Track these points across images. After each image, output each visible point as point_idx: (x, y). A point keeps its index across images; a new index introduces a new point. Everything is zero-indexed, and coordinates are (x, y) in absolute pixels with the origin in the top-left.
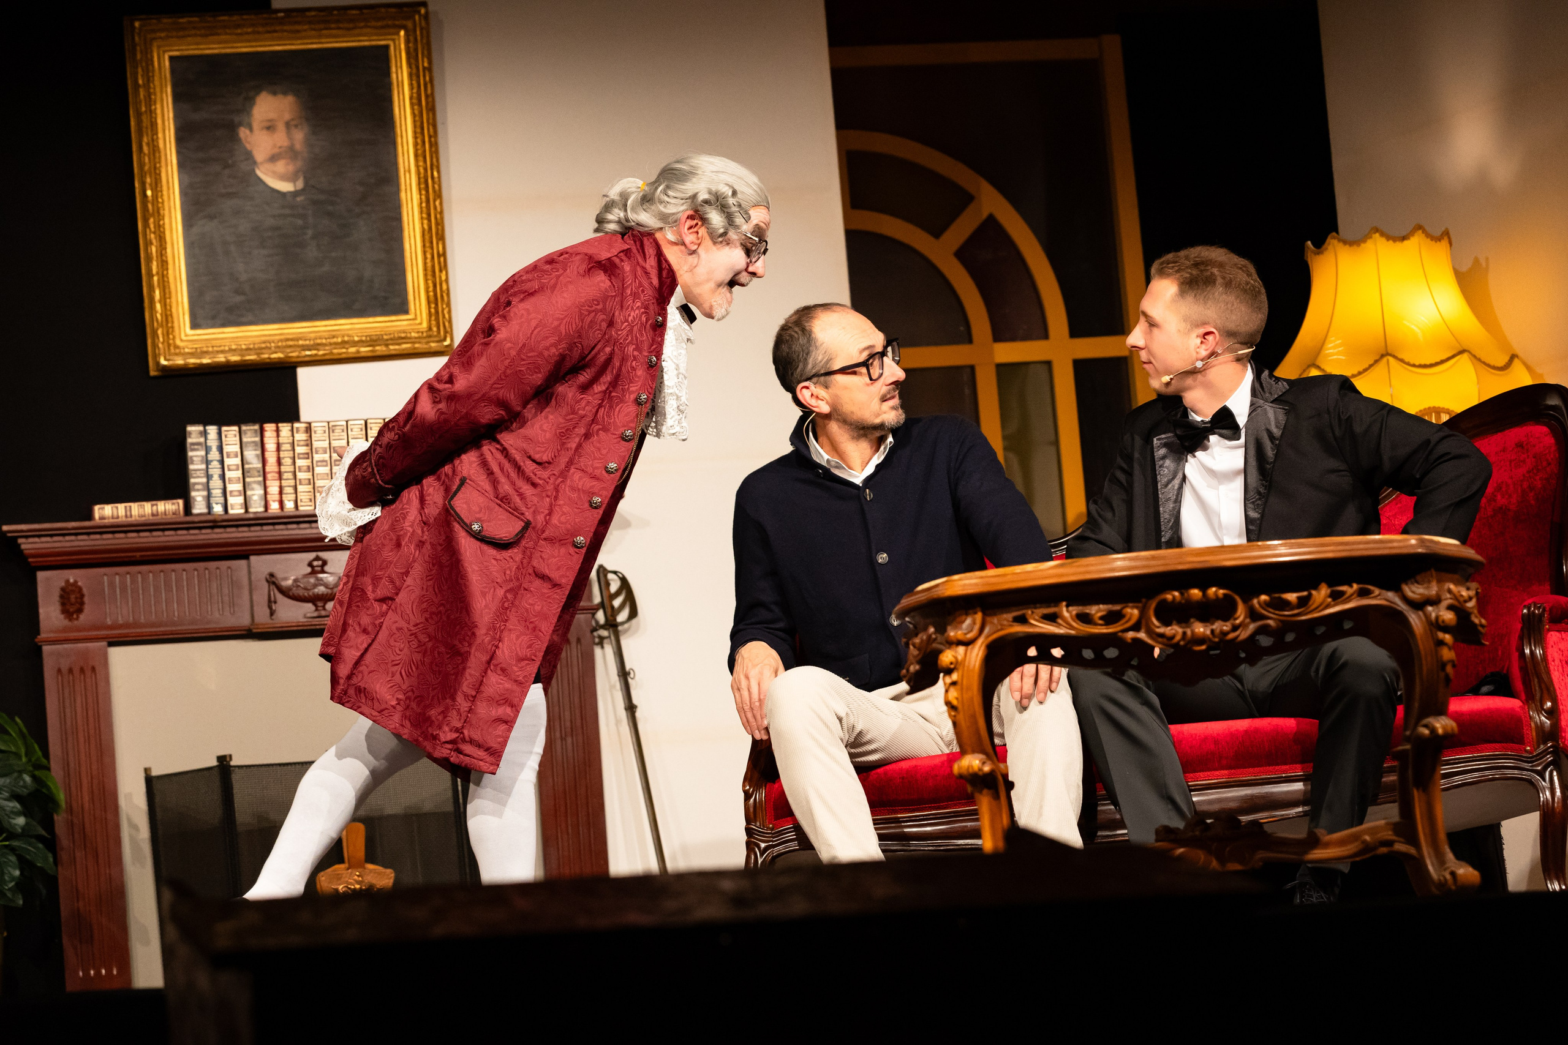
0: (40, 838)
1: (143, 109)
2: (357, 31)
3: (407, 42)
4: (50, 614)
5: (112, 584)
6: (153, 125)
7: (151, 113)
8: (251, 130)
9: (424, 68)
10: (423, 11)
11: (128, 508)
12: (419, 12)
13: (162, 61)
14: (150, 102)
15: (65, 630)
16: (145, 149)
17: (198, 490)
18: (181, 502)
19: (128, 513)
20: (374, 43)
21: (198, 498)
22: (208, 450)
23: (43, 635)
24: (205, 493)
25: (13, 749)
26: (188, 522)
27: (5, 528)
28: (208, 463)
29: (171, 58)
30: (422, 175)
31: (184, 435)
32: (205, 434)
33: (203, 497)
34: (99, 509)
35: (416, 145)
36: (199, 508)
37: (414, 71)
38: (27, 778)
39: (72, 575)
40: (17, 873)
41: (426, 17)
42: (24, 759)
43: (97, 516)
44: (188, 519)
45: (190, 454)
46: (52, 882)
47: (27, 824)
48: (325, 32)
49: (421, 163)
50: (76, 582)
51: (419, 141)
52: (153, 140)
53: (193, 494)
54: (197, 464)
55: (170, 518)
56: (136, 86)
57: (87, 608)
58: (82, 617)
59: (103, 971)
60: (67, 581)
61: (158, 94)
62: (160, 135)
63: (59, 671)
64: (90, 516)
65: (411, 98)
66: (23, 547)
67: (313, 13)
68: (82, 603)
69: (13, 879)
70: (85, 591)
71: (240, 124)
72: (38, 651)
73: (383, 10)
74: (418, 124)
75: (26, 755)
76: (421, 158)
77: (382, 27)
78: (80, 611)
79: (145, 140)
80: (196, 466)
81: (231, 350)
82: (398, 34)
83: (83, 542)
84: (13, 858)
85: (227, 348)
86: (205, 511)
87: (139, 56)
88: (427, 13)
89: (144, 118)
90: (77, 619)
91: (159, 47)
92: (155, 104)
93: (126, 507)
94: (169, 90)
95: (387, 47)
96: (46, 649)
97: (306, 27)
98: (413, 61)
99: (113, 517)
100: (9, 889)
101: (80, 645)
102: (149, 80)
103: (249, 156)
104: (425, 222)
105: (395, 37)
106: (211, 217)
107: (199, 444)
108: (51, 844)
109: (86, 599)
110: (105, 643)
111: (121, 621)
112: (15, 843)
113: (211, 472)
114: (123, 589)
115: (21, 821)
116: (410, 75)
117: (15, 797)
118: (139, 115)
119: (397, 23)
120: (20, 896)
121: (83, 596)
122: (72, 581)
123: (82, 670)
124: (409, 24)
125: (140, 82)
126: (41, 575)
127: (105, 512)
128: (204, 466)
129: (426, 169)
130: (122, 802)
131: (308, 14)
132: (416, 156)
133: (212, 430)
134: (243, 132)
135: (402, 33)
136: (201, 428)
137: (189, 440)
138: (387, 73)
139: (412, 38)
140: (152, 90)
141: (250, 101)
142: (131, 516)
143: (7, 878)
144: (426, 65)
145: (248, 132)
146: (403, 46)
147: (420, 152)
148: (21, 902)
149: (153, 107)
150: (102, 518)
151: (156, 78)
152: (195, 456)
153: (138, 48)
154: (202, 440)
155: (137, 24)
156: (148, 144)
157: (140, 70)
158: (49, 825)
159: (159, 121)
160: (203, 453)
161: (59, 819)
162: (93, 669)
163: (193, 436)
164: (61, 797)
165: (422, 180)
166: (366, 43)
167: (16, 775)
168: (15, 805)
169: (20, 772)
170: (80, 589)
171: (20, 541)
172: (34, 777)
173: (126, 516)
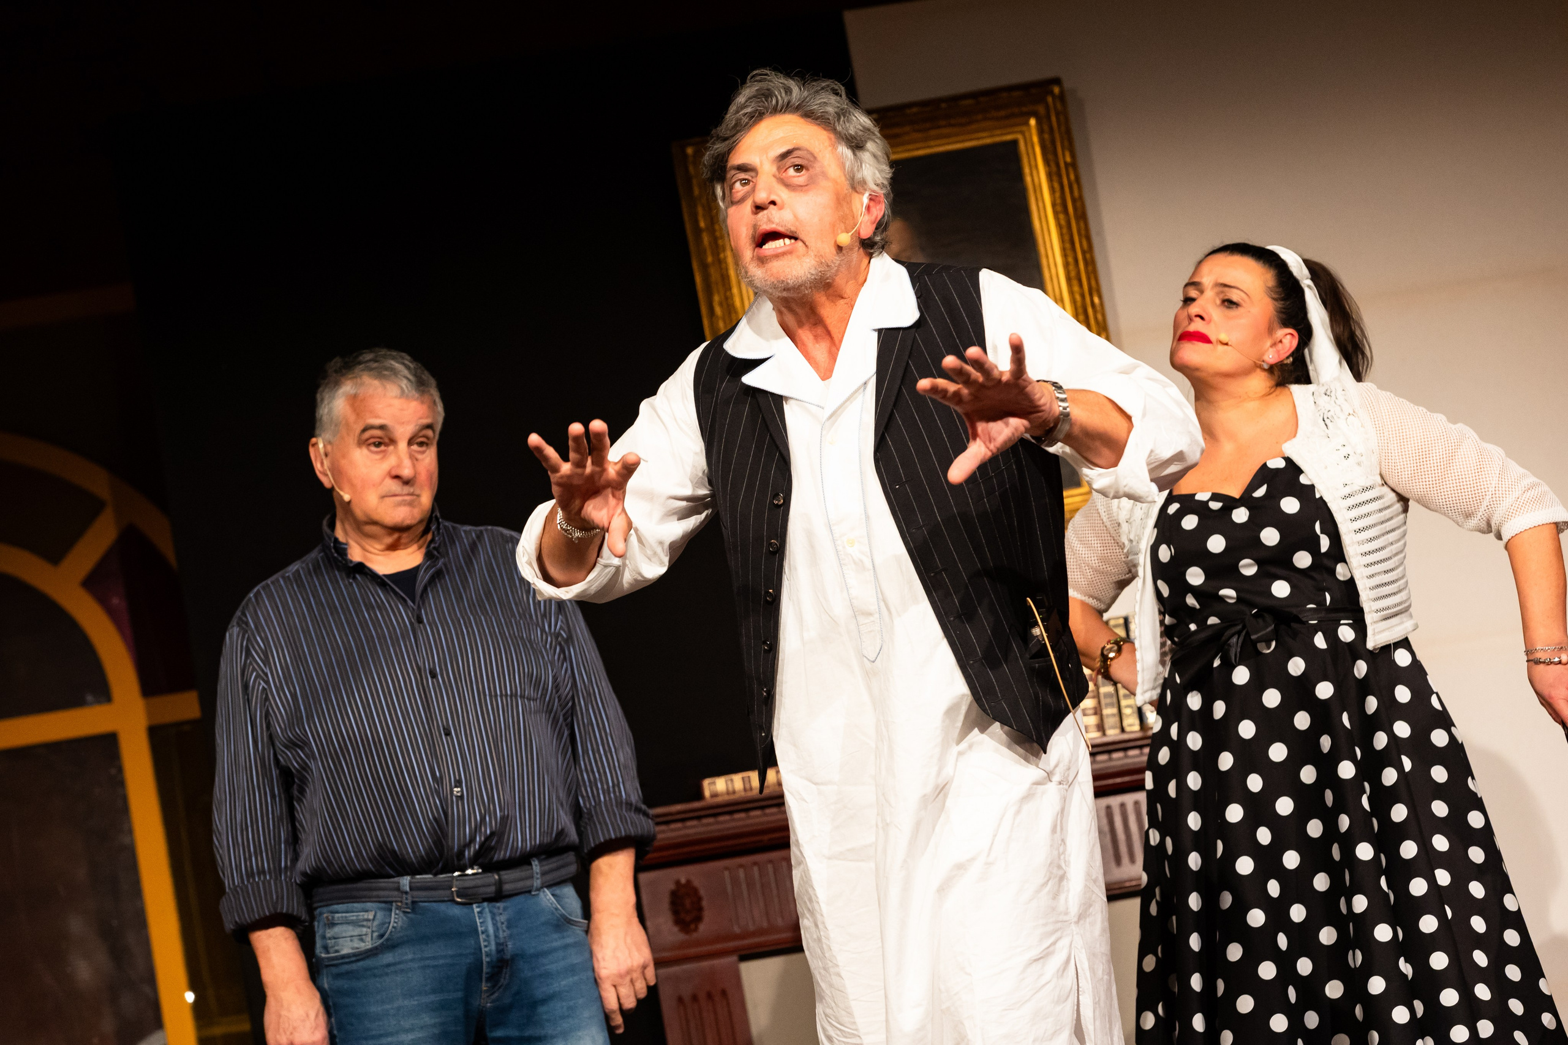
2: (975, 126)
3: (1041, 132)
4: (660, 926)
5: (735, 881)
9: (1066, 164)
10: (1057, 90)
11: (746, 780)
12: (1052, 93)
15: (682, 945)
16: (718, 310)
20: (996, 140)
34: (710, 784)
35: (1067, 265)
37: (1054, 170)
39: (682, 874)
41: (1062, 97)
43: (707, 793)
49: (1076, 289)
50: (689, 882)
52: (727, 298)
56: (698, 232)
57: (707, 915)
58: (702, 927)
60: (678, 883)
62: (735, 291)
63: (680, 1000)
64: (699, 795)
65: (1053, 204)
68: (700, 909)
70: (702, 892)
73: (1004, 95)
74: (1067, 237)
76: (1075, 282)
77: (1004, 118)
78: (698, 919)
79: (716, 298)
82: (1028, 124)
83: (693, 829)
87: (696, 191)
88: (1062, 92)
89: (712, 271)
90: (696, 929)
92: (724, 250)
93: (743, 778)
95: (1014, 143)
98: (1051, 157)
99: (728, 793)
101: (705, 964)
105: (1024, 128)
109: (704, 903)
110: (734, 957)
111: (751, 928)
114: (750, 885)
116: (1050, 176)
118: (704, 267)
119: (1024, 109)
121: (700, 899)
122: (683, 881)
123: (709, 996)
124: (1041, 109)
125: (702, 224)
126: (643, 878)
127: (717, 786)
132: (1068, 279)
135: (1033, 122)
138: (1020, 177)
139: (1046, 127)
142: (751, 789)
144: (1068, 159)
146: (1035, 139)
149: (722, 256)
150: (714, 795)
153: (695, 181)
155: (690, 151)
156: (721, 304)
157: (700, 210)
162: (724, 993)
165: (1080, 310)
166: (986, 141)
170: (695, 891)
173: (745, 790)
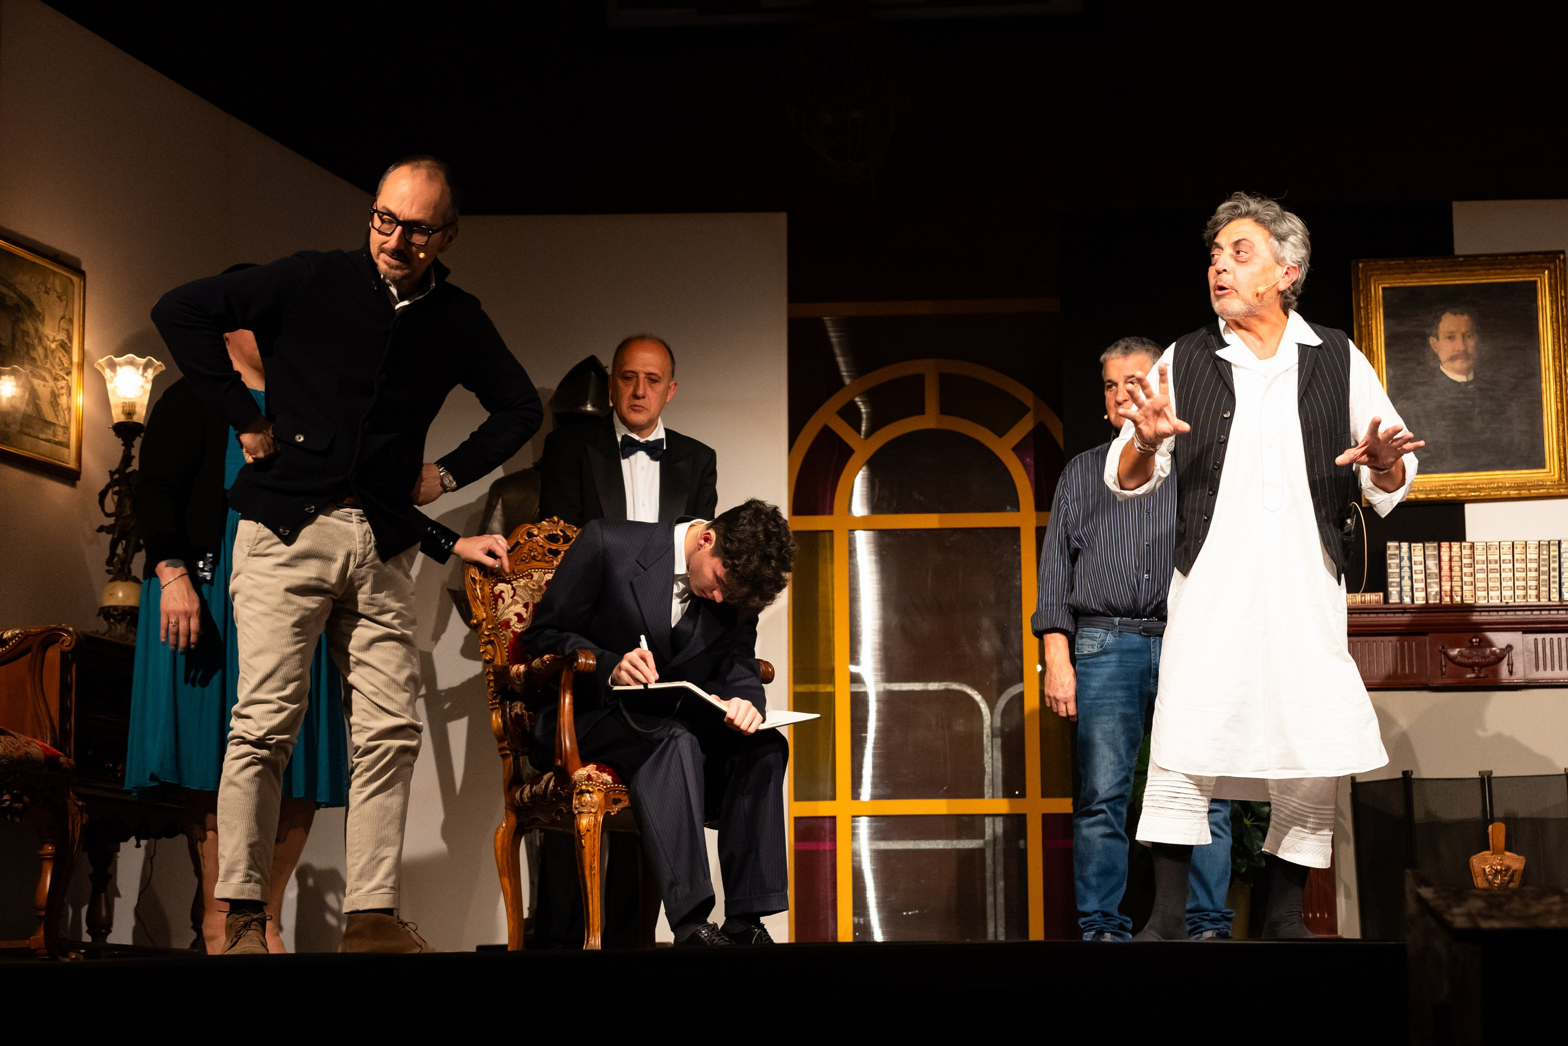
1: (1363, 324)
2: (1516, 271)
3: (1550, 278)
6: (1370, 334)
7: (1369, 326)
8: (1438, 339)
9: (1561, 297)
10: (1562, 257)
12: (1559, 258)
13: (1377, 291)
14: (1368, 319)
17: (1393, 587)
18: (1381, 594)
20: (1526, 279)
21: (1394, 591)
22: (1401, 559)
24: (1399, 589)
26: (1386, 608)
28: (1401, 568)
29: (1383, 289)
30: (1558, 372)
31: (1385, 549)
32: (1400, 548)
33: (1397, 591)
35: (1554, 350)
36: (1394, 599)
37: (1554, 298)
41: (1564, 261)
44: (1387, 606)
45: (1389, 561)
48: (1492, 271)
49: (1557, 364)
51: (1556, 348)
52: (1369, 345)
53: (1390, 589)
55: (1374, 605)
56: (1359, 308)
59: (1318, 915)
61: (1374, 313)
62: (1374, 342)
65: (1551, 318)
67: (1484, 258)
71: (1430, 335)
73: (1533, 256)
74: (1556, 336)
76: (1557, 360)
77: (1532, 268)
80: (1392, 570)
81: (1419, 491)
82: (1544, 273)
85: (1416, 489)
86: (1398, 601)
87: (1361, 287)
88: (1564, 258)
89: (1363, 330)
91: (1375, 281)
92: (1371, 320)
94: (1381, 311)
95: (1535, 282)
97: (1479, 267)
98: (1553, 292)
102: (1368, 304)
103: (1436, 356)
104: (1559, 404)
105: (1542, 275)
106: (1408, 399)
107: (1395, 555)
113: (1403, 574)
116: (1551, 302)
118: (1360, 327)
119: (1543, 265)
120: (1264, 860)
124: (1552, 266)
125: (1362, 305)
128: (1398, 570)
129: (1560, 368)
131: (1480, 259)
132: (1554, 358)
133: (1405, 546)
134: (1432, 340)
135: (1546, 272)
136: (1397, 544)
137: (1389, 552)
138: (1536, 301)
139: (1553, 276)
140: (1369, 311)
141: (1438, 319)
143: (1255, 847)
144: (1563, 294)
145: (1435, 340)
146: (1547, 281)
147: (1557, 355)
148: (1264, 864)
149: (1370, 322)
151: (1373, 302)
152: (1392, 562)
153: (1361, 282)
154: (1398, 552)
155: (1360, 265)
157: (1362, 297)
159: (1374, 332)
160: (1398, 561)
163: (1391, 549)
165: (1558, 375)
166: (1521, 279)
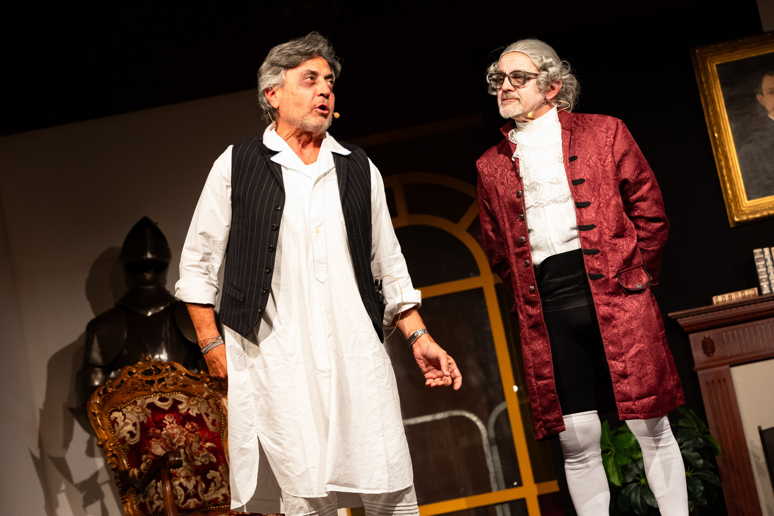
0: (711, 469)
1: (707, 93)
4: (698, 355)
5: (727, 336)
6: (713, 101)
7: (711, 94)
8: (763, 95)
11: (730, 296)
13: (713, 68)
14: (709, 89)
15: (708, 362)
16: (711, 113)
17: (764, 282)
18: (756, 289)
19: (730, 299)
21: (764, 285)
22: (766, 261)
23: (697, 366)
24: (768, 283)
25: (690, 426)
26: (761, 298)
27: (670, 315)
28: (767, 267)
29: (717, 66)
31: (752, 255)
32: (763, 253)
33: (767, 285)
34: (716, 299)
36: (766, 291)
38: (701, 440)
39: (707, 334)
40: (702, 488)
42: (697, 430)
43: (715, 302)
44: (761, 297)
45: (757, 264)
46: (720, 490)
47: (704, 463)
50: (709, 337)
52: (714, 108)
53: (762, 284)
54: (761, 268)
55: (752, 298)
56: (702, 83)
57: (717, 350)
58: (715, 354)
60: (705, 337)
61: (713, 85)
62: (717, 105)
63: (707, 383)
64: (711, 302)
66: (680, 323)
68: (714, 348)
69: (700, 491)
70: (714, 341)
71: (757, 93)
72: (695, 375)
75: (698, 427)
78: (713, 351)
79: (710, 109)
80: (761, 270)
83: (710, 316)
84: (699, 481)
85: (767, 208)
86: (769, 291)
87: (700, 67)
89: (708, 98)
90: (713, 355)
91: (710, 61)
92: (712, 89)
93: (729, 296)
94: (718, 81)
96: (699, 373)
99: (723, 301)
100: (700, 497)
101: (717, 369)
102: (707, 78)
103: (763, 108)
106: (749, 142)
107: (760, 258)
108: (716, 471)
109: (715, 345)
110: (728, 366)
111: (734, 354)
112: (699, 473)
113: (769, 271)
114: (733, 337)
115: (701, 462)
117: (696, 450)
118: (705, 96)
121: (713, 344)
122: (707, 336)
123: (719, 381)
125: (703, 80)
126: (691, 336)
127: (719, 299)
128: (765, 269)
130: (749, 445)
133: (766, 250)
134: (759, 97)
136: (760, 250)
137: (756, 257)
140: (710, 83)
141: (760, 81)
142: (732, 300)
145: (761, 96)
148: (706, 503)
149: (711, 92)
150: (717, 303)
151: (711, 76)
152: (760, 264)
153: (700, 63)
154: (762, 256)
155: (697, 51)
156: (712, 111)
157: (702, 74)
158: (714, 462)
159: (716, 98)
160: (763, 263)
161: (719, 458)
162: (724, 380)
163: (757, 254)
164: (719, 447)
167: (694, 439)
168: (696, 454)
169: (697, 437)
170: (712, 340)
171: (678, 320)
172: (703, 438)
173: (729, 300)
